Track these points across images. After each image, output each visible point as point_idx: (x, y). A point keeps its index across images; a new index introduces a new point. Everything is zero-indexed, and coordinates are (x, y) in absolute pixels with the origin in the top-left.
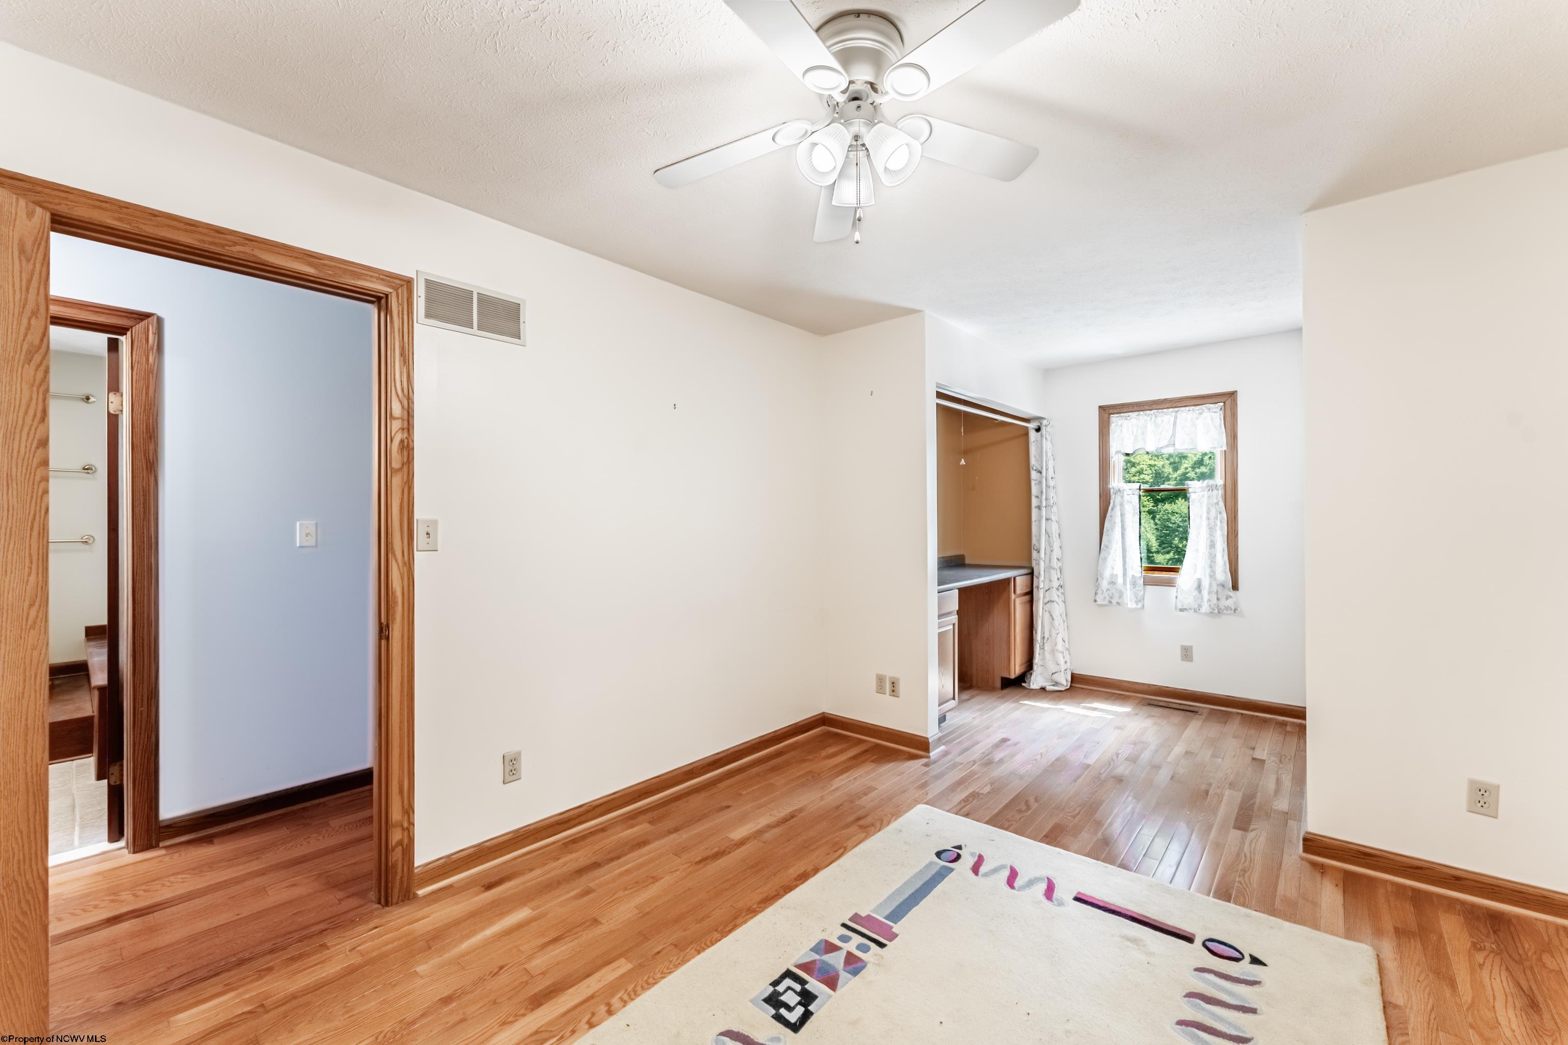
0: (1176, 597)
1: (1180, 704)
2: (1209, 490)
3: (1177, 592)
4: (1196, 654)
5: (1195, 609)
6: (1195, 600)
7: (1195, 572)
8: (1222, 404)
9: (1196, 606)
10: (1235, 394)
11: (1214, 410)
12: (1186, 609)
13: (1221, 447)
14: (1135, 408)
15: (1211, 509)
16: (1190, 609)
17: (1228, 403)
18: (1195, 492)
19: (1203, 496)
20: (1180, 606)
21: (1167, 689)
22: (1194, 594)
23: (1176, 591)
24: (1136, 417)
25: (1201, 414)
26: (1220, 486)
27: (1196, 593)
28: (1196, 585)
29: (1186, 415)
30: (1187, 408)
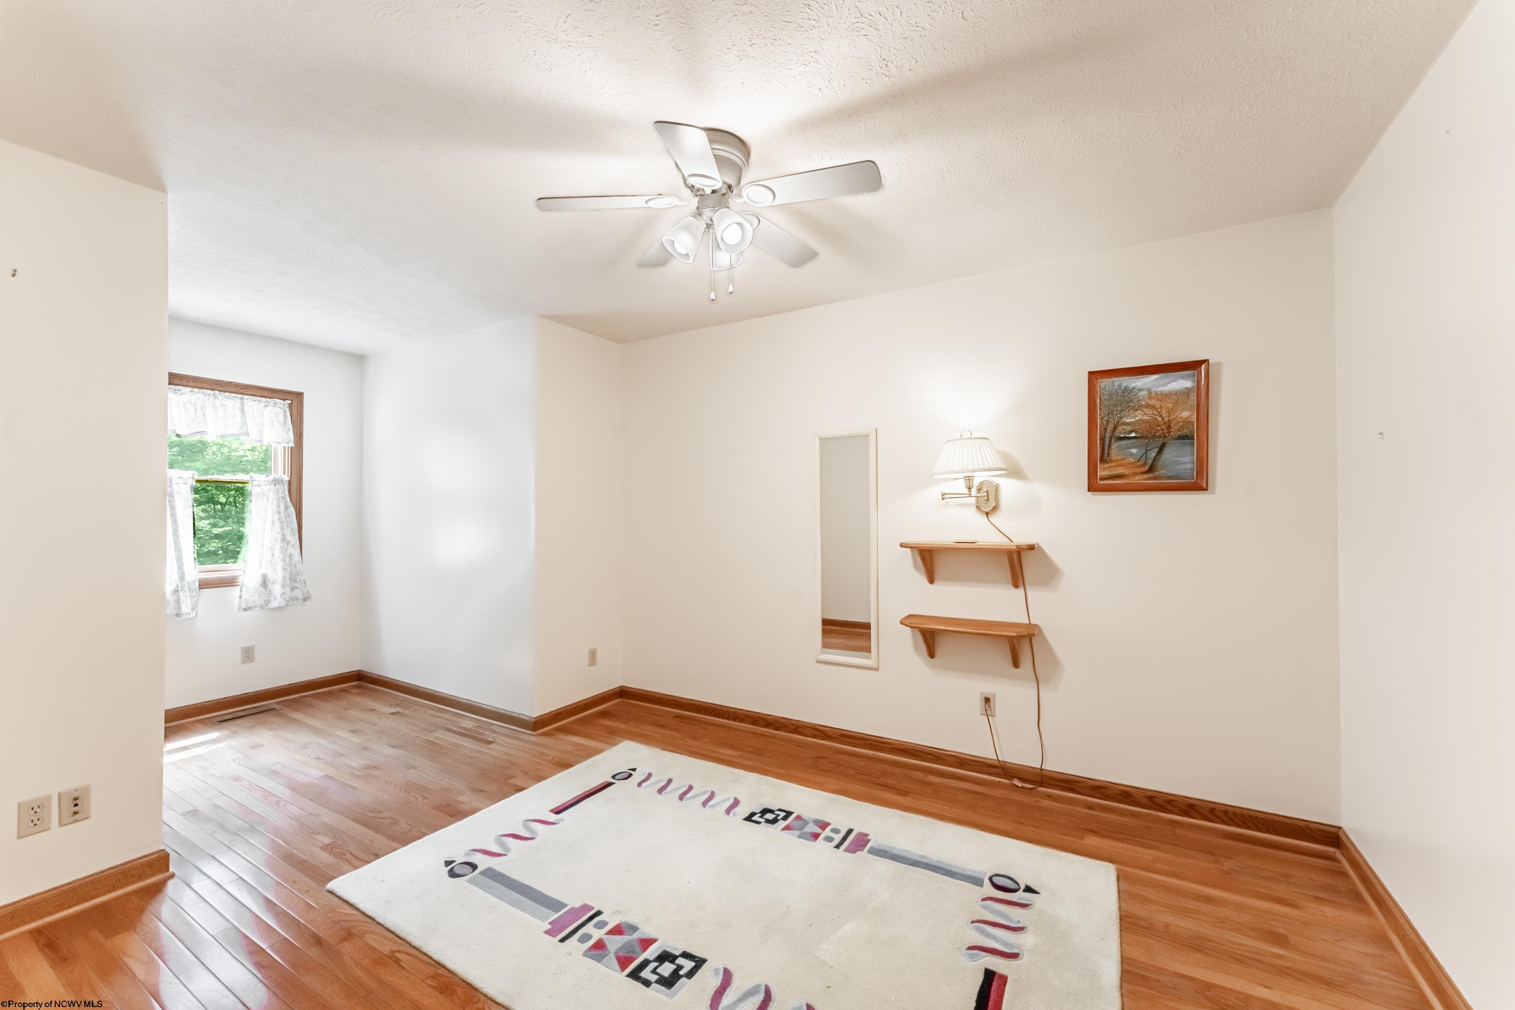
0: (240, 597)
1: (244, 710)
2: (275, 484)
3: (241, 591)
4: (258, 654)
5: (260, 606)
6: (260, 597)
7: (260, 568)
8: (290, 402)
9: (262, 603)
10: (302, 395)
11: (280, 406)
12: (250, 608)
13: (288, 443)
14: (191, 383)
15: (280, 504)
16: (255, 607)
17: (295, 401)
18: (259, 486)
19: (269, 490)
20: (244, 606)
21: (227, 699)
22: (259, 591)
23: (239, 590)
24: (190, 393)
25: (266, 406)
26: (286, 481)
27: (261, 589)
28: (261, 581)
29: (252, 404)
30: (252, 397)
